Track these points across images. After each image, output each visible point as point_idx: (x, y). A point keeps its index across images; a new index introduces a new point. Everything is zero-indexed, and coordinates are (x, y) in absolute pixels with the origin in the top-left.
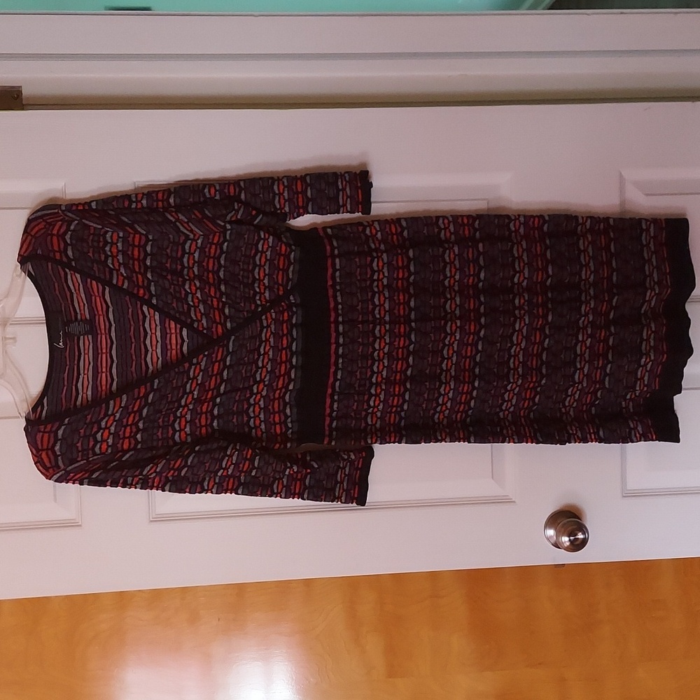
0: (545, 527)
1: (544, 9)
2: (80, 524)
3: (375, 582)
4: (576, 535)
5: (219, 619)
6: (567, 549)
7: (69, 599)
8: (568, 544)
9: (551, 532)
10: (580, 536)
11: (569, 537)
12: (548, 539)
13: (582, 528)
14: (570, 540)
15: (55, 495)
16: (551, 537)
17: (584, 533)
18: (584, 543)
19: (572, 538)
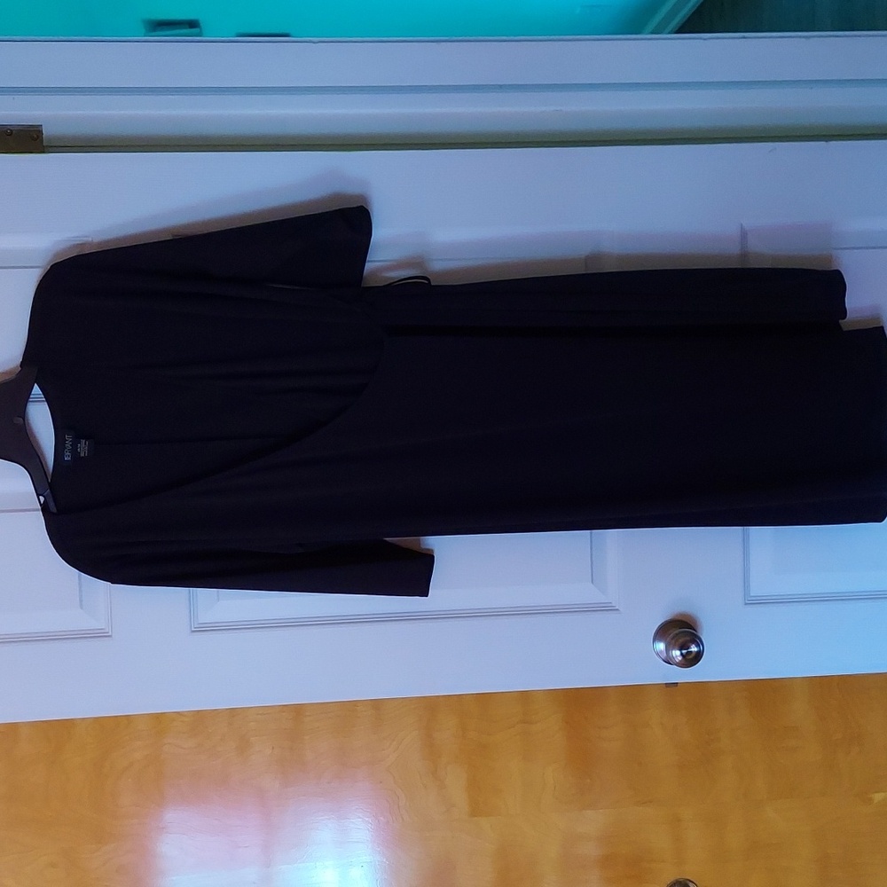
0: (654, 640)
1: (669, 33)
2: (110, 634)
3: (456, 702)
4: (689, 648)
5: (273, 748)
6: (679, 665)
7: (98, 721)
8: (680, 658)
9: (661, 646)
10: (694, 649)
11: (681, 650)
12: (658, 654)
13: (696, 640)
14: (682, 654)
15: (81, 601)
16: (661, 652)
17: (698, 645)
18: (698, 657)
19: (684, 652)
